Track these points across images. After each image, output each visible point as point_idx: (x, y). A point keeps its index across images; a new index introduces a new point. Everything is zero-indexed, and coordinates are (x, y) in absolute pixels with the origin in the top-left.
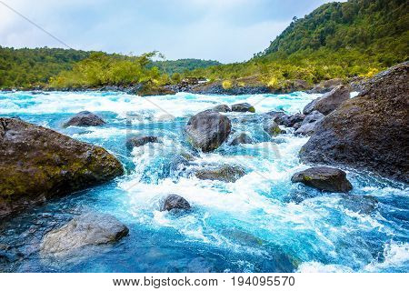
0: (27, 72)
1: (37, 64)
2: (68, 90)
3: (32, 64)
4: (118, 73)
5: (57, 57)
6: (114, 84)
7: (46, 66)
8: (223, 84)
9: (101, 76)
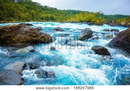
0: (64, 17)
1: (67, 15)
2: (72, 23)
3: (66, 15)
4: (87, 18)
5: (73, 13)
6: (86, 22)
7: (70, 15)
8: (122, 23)
9: (82, 19)
